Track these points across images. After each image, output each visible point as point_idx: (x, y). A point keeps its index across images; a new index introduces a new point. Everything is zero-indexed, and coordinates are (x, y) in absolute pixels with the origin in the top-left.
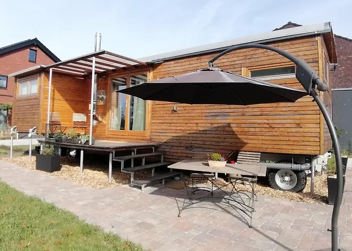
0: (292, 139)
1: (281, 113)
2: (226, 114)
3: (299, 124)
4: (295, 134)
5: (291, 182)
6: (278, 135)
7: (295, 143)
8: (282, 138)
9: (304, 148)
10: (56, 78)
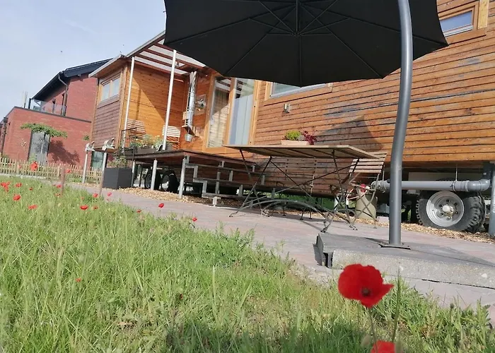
0: (455, 135)
1: (440, 94)
2: (355, 107)
3: (470, 109)
4: (461, 127)
5: (455, 216)
6: (433, 131)
7: (461, 142)
8: (439, 136)
9: (476, 149)
10: (144, 75)
